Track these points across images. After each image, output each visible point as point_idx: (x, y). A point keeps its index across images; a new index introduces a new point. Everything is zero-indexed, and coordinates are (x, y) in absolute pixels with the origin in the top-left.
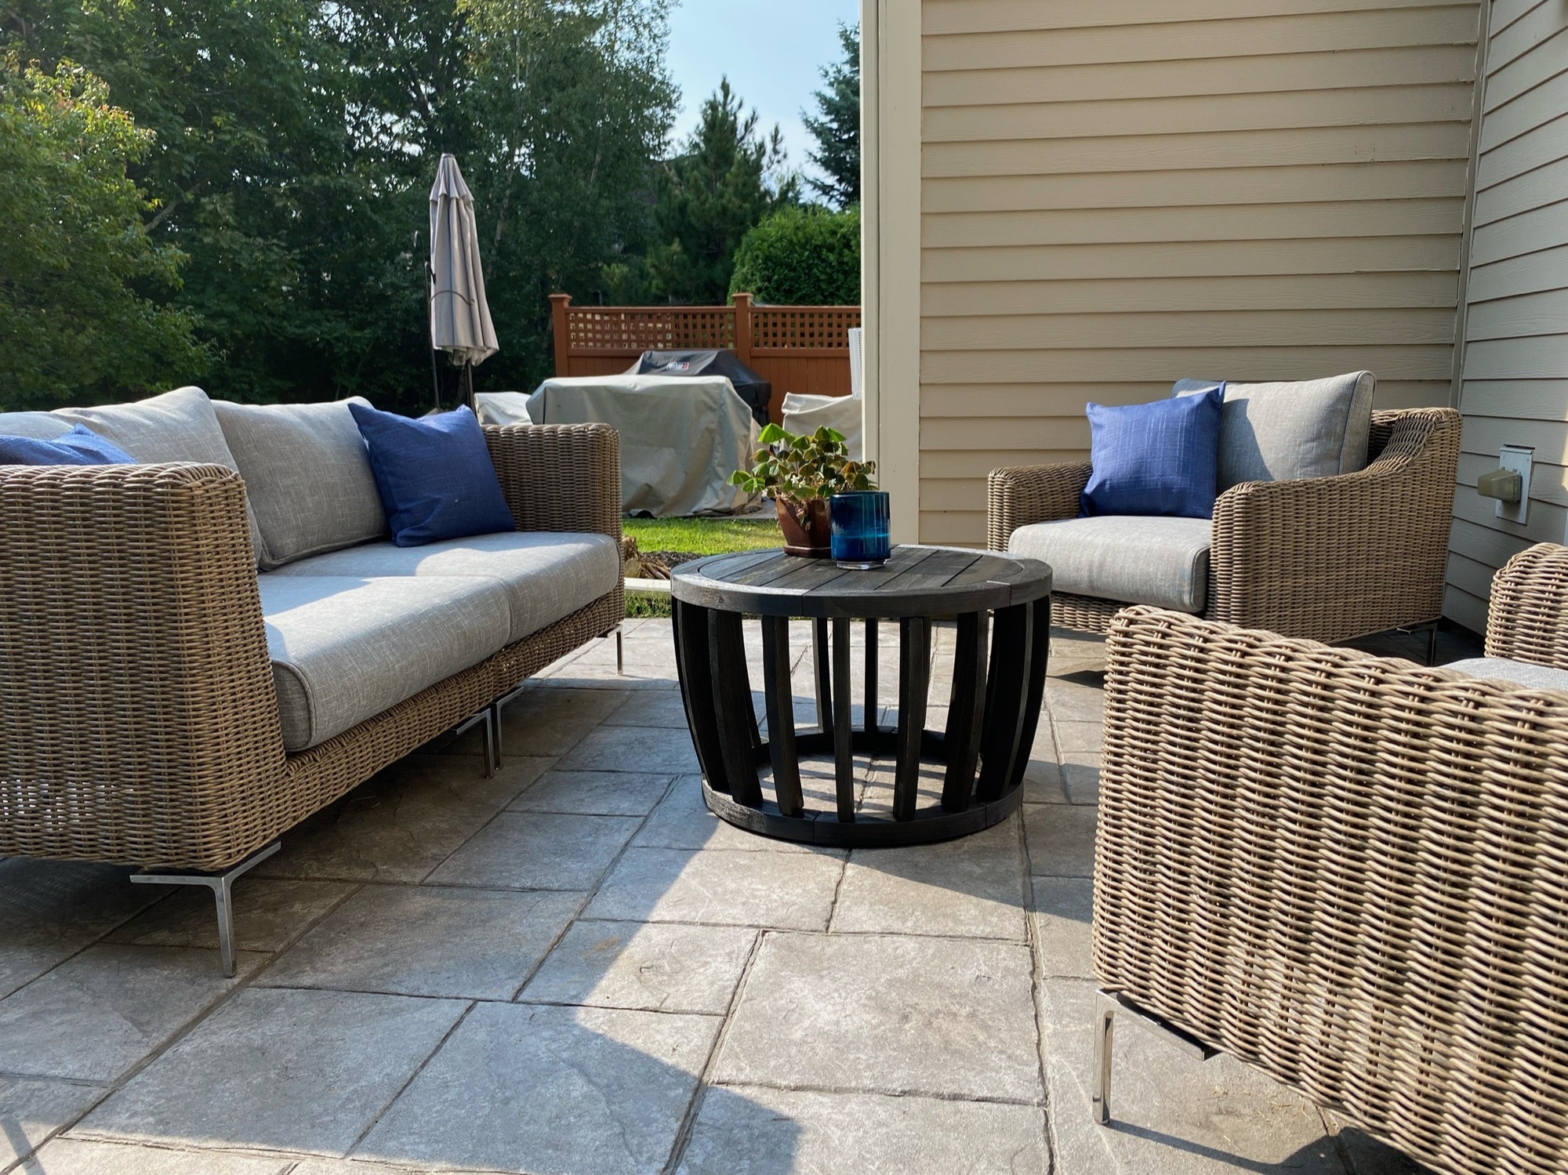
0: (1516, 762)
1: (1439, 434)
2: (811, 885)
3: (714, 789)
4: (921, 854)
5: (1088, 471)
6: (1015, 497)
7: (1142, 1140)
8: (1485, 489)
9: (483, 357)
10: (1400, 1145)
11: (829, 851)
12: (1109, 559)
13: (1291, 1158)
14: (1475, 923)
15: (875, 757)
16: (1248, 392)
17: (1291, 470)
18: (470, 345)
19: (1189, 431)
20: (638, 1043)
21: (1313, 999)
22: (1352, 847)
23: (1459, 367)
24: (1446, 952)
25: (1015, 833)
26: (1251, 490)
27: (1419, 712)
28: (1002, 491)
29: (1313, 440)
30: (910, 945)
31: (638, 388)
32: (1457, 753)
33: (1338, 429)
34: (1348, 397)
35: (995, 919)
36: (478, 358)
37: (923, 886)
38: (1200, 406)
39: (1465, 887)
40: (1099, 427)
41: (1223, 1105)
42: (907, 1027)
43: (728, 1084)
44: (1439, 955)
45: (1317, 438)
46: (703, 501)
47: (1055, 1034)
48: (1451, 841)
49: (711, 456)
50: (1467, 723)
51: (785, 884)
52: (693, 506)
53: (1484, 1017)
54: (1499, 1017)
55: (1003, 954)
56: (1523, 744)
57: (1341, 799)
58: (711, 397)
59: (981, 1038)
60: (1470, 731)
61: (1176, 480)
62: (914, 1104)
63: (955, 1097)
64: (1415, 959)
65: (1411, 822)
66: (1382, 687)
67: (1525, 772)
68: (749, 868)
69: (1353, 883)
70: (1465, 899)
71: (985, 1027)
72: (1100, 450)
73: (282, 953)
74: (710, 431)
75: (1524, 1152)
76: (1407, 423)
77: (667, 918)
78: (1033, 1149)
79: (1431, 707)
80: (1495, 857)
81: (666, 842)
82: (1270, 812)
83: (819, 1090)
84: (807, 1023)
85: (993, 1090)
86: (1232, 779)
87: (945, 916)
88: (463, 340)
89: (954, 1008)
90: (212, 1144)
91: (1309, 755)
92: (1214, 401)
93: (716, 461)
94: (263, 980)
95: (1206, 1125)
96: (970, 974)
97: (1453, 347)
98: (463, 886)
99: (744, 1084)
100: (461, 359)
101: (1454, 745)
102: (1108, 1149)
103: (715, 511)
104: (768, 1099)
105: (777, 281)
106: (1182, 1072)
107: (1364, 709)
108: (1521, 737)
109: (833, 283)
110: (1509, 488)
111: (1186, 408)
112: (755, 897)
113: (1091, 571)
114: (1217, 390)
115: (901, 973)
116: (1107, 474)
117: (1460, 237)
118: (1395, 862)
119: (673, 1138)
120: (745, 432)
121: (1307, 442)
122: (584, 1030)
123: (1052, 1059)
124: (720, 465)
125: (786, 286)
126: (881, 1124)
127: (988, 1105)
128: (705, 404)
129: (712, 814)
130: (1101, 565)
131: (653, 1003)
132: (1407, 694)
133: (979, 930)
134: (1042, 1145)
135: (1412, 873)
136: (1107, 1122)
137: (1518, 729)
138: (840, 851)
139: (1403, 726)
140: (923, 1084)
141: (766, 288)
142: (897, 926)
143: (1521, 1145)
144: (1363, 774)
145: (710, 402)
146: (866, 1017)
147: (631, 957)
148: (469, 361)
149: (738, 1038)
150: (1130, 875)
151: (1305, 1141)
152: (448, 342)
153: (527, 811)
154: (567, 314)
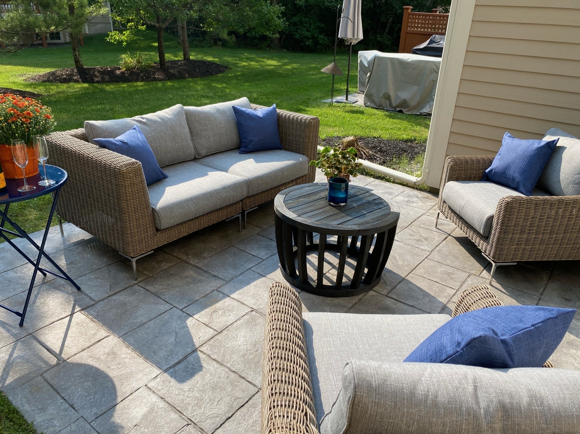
6: (452, 169)
9: (357, 42)
12: (466, 206)
18: (352, 37)
28: (448, 166)
31: (409, 60)
36: (354, 42)
43: (201, 352)
46: (425, 109)
52: (421, 110)
62: (233, 375)
63: (243, 378)
73: (151, 277)
74: (433, 81)
77: (234, 297)
78: (244, 399)
81: (259, 271)
83: (217, 362)
88: (349, 36)
92: (551, 144)
94: (141, 284)
99: (204, 353)
100: (348, 42)
103: (428, 114)
104: (204, 360)
116: (496, 167)
119: (177, 361)
122: (186, 325)
128: (434, 69)
130: (463, 207)
131: (208, 323)
140: (240, 371)
148: (351, 43)
152: (343, 36)
153: (237, 248)
154: (409, 15)
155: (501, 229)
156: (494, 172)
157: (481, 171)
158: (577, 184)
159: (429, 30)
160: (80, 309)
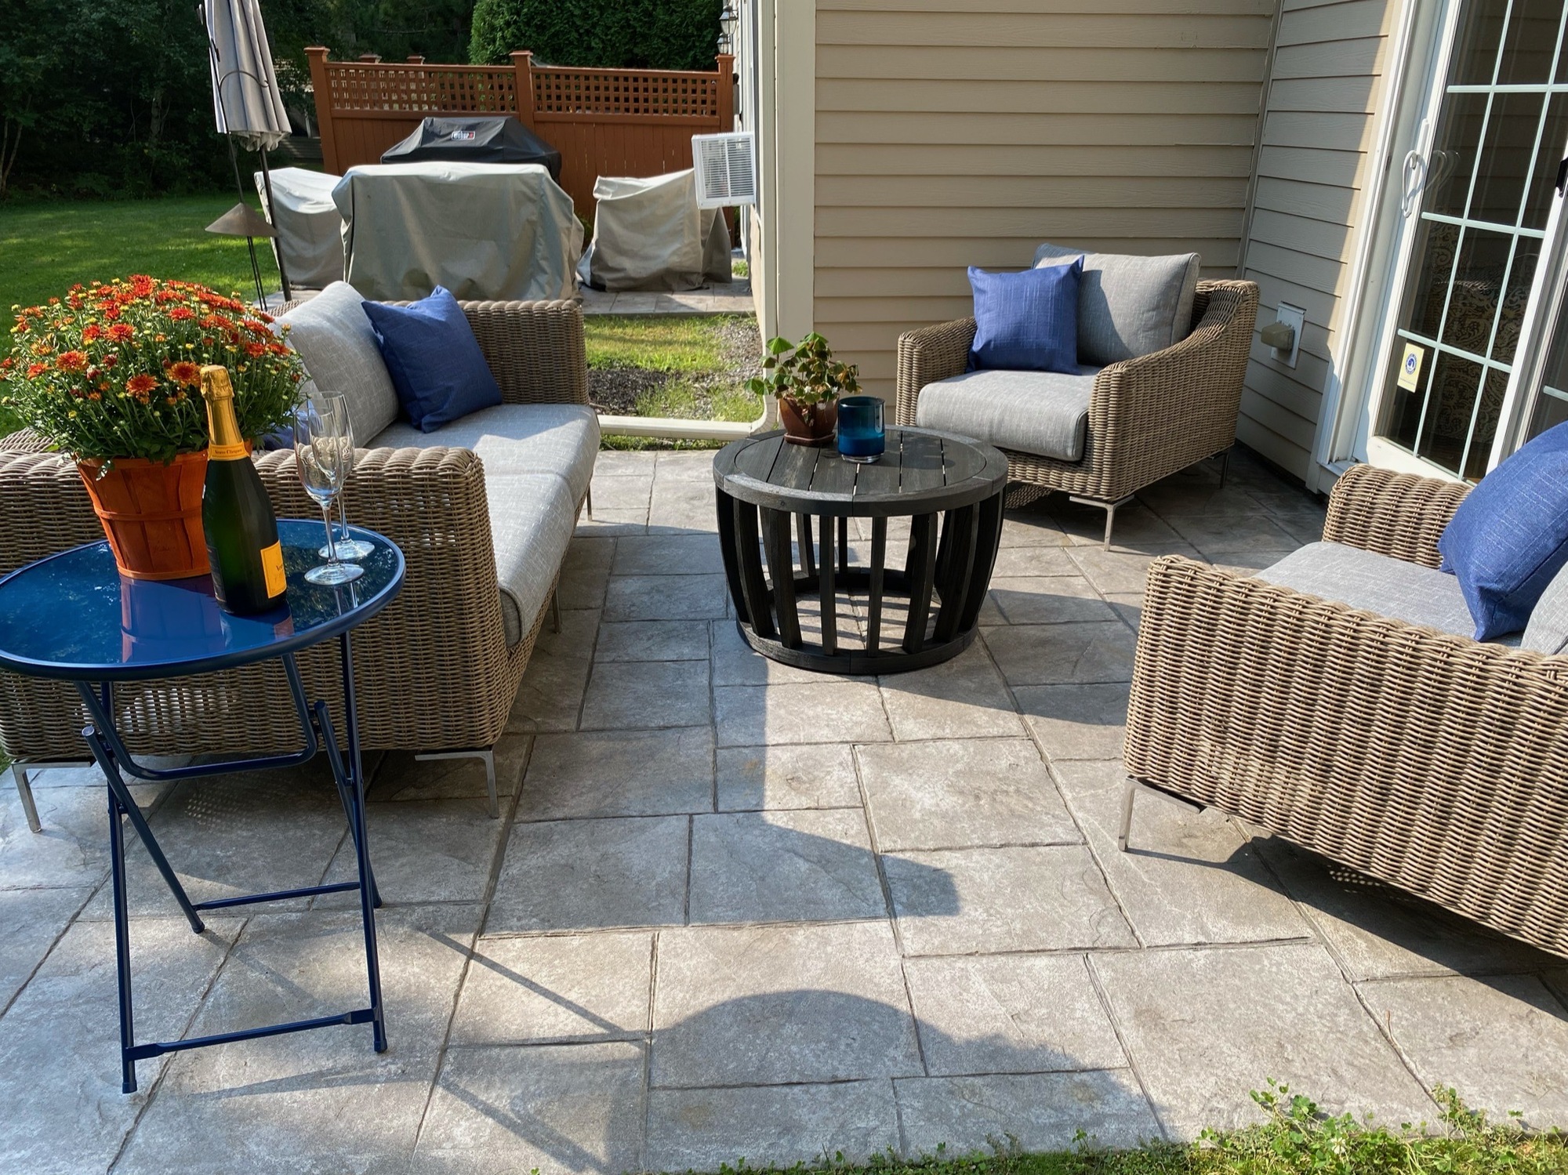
0: (1404, 667)
1: (1244, 305)
2: (866, 708)
3: (760, 635)
4: (927, 675)
5: (973, 329)
6: (923, 359)
7: (1150, 858)
8: (1268, 339)
9: (277, 142)
10: (1319, 850)
11: (862, 678)
12: (1006, 418)
13: (1231, 857)
14: (1372, 743)
15: (851, 593)
16: (1101, 263)
17: (1136, 334)
18: (264, 130)
19: (1057, 299)
20: (819, 832)
21: (1276, 781)
22: (1307, 704)
23: (1247, 228)
24: (1355, 757)
25: (983, 653)
26: (1125, 369)
27: (1353, 637)
28: (911, 354)
29: (1153, 310)
30: (955, 747)
31: (452, 178)
32: (1372, 660)
33: (1173, 301)
34: (1182, 274)
35: (1002, 722)
36: (272, 143)
37: (942, 701)
38: (1066, 277)
39: (1369, 726)
40: (982, 292)
41: (1186, 831)
42: (982, 802)
43: (891, 851)
44: (1352, 759)
45: (1156, 308)
47: (1074, 799)
48: (1365, 704)
49: (533, 249)
50: (1379, 645)
51: (847, 708)
53: (1373, 788)
54: (1381, 788)
55: (1018, 748)
56: (1408, 658)
57: (1303, 679)
58: (531, 188)
59: (1030, 805)
60: (1380, 650)
61: (1048, 342)
62: (1013, 851)
63: (1033, 845)
64: (1338, 760)
65: (1344, 692)
66: (1332, 622)
67: (1408, 672)
68: (814, 697)
69: (1307, 723)
70: (1369, 732)
71: (1030, 799)
72: (984, 313)
73: (519, 796)
74: (531, 223)
75: (1388, 850)
76: (1220, 294)
77: (781, 742)
78: (1092, 871)
79: (1361, 635)
80: (1388, 712)
81: (739, 681)
82: (1258, 685)
83: (949, 849)
84: (919, 807)
85: (1054, 838)
86: (1234, 666)
87: (968, 723)
88: (257, 125)
89: (1005, 787)
90: (590, 929)
91: (1286, 655)
92: (1075, 270)
93: (539, 254)
94: (522, 816)
95: (1180, 845)
96: (1004, 764)
97: (1244, 210)
98: (611, 730)
99: (902, 851)
100: (254, 144)
101: (1371, 656)
102: (1132, 865)
104: (922, 859)
105: (526, 14)
106: (1157, 815)
107: (1321, 633)
108: (1407, 654)
109: (588, 19)
110: (1285, 338)
111: (1054, 279)
112: (832, 720)
113: (991, 426)
114: (1077, 262)
115: (959, 766)
116: (992, 336)
117: (1256, 118)
118: (1332, 713)
119: (880, 888)
120: (568, 225)
121: (1149, 311)
122: (778, 827)
123: (1079, 815)
124: (545, 259)
125: (537, 21)
126: (999, 867)
127: (1055, 848)
128: (524, 194)
129: (757, 654)
130: (1001, 422)
131: (813, 804)
132: (1346, 628)
133: (995, 731)
134: (1095, 867)
135: (1341, 718)
136: (1127, 850)
137: (1406, 650)
138: (870, 678)
139: (1344, 644)
140: (1011, 838)
141: (515, 22)
142: (940, 734)
143: (1386, 846)
144: (1318, 667)
145: (529, 190)
146: (955, 799)
147: (774, 772)
148: (264, 146)
149: (881, 821)
150: (1158, 715)
151: (1236, 848)
152: (236, 126)
153: (613, 661)
154: (327, 70)
155: (1116, 432)
156: (995, 347)
157: (963, 353)
158: (1151, 329)
159: (396, 107)
160: (472, 936)
